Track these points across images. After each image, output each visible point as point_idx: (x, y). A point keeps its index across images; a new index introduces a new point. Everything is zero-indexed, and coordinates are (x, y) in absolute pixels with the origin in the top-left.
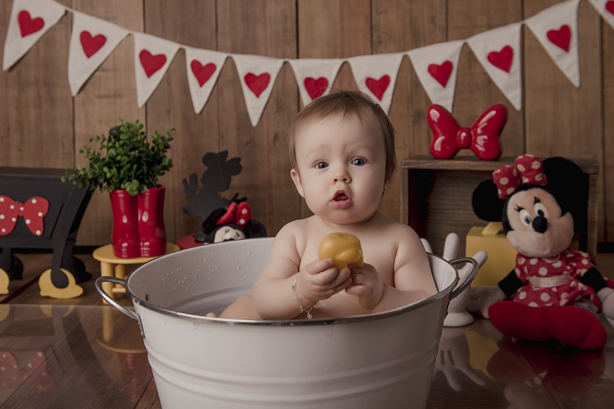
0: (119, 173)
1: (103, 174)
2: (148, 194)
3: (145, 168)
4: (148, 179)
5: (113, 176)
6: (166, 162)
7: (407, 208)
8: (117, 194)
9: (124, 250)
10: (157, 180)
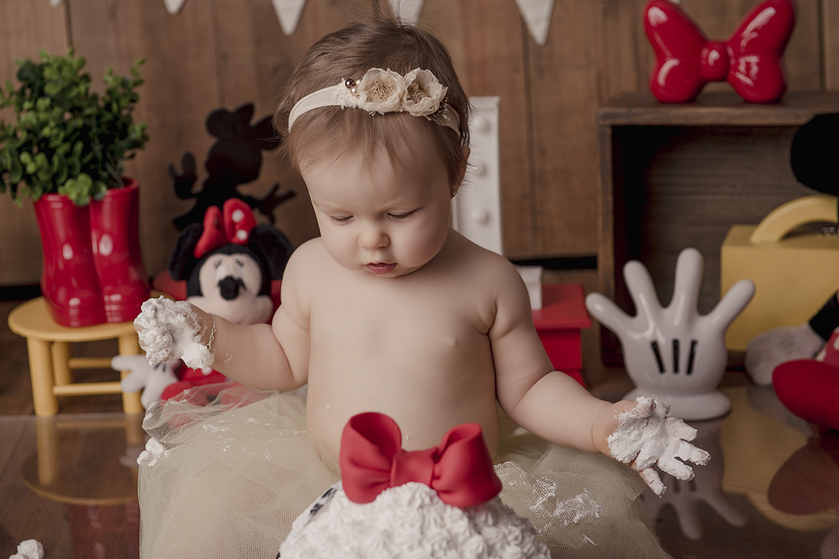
0: (50, 162)
1: (19, 167)
2: (108, 200)
3: (97, 148)
4: (105, 169)
5: (39, 169)
6: (135, 132)
7: (610, 199)
8: (48, 203)
9: (73, 312)
10: (122, 170)
